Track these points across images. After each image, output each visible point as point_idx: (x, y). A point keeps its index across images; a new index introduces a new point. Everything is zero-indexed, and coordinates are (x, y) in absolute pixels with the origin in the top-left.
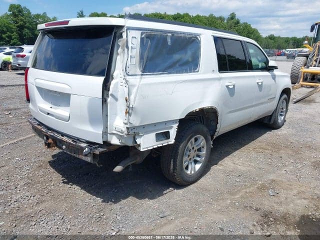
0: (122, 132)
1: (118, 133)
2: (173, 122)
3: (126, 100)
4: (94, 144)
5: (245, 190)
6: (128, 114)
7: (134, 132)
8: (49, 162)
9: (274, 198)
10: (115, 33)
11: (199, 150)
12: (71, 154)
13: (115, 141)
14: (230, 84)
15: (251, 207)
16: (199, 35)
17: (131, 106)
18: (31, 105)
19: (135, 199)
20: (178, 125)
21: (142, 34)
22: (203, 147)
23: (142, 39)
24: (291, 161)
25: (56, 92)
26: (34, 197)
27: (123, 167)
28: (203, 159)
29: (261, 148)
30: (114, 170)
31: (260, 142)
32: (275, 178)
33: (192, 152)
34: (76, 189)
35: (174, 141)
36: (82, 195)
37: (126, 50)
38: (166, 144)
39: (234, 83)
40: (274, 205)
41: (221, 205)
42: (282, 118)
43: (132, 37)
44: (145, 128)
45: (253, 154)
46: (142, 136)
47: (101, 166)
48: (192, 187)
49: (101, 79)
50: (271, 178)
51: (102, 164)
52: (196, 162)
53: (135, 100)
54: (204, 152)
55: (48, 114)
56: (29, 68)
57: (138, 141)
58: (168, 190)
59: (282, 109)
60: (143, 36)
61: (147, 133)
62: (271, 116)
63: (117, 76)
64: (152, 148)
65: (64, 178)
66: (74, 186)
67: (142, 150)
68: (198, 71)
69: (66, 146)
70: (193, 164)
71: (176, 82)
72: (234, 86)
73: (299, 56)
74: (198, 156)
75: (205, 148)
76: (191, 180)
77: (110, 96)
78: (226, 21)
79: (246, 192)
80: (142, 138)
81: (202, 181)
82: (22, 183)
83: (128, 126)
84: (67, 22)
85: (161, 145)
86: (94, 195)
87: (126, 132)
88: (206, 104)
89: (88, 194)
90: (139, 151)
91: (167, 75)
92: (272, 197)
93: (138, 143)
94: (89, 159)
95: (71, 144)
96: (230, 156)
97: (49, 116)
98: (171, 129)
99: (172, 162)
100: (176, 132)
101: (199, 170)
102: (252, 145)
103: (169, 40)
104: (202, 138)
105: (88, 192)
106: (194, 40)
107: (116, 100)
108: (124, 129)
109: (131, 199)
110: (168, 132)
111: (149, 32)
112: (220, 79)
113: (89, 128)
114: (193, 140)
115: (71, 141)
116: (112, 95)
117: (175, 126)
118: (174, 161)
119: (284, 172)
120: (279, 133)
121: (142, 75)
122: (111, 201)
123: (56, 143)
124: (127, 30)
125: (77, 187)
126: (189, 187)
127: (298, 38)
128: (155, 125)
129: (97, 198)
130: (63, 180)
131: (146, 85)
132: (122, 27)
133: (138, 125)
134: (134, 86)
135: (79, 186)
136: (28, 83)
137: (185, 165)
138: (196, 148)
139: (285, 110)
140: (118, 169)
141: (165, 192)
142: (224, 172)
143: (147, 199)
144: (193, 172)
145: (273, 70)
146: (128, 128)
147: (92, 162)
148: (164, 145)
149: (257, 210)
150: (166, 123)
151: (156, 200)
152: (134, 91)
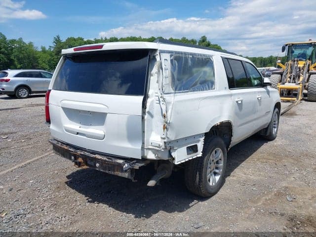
0: (159, 147)
1: (155, 148)
2: (200, 135)
3: (164, 117)
4: (132, 159)
5: (264, 198)
6: (165, 130)
7: (170, 146)
8: (66, 183)
9: (293, 203)
10: (150, 56)
11: (217, 162)
12: (105, 171)
13: (151, 156)
14: (239, 100)
15: (275, 213)
16: (212, 56)
17: (168, 122)
18: (52, 127)
19: (165, 213)
20: (204, 138)
21: (171, 56)
22: (220, 159)
23: (172, 61)
24: (296, 168)
25: (89, 111)
26: (65, 217)
27: (156, 181)
28: (221, 171)
29: (264, 159)
30: (148, 185)
31: (261, 153)
32: (287, 185)
33: (212, 164)
34: (104, 207)
35: (201, 154)
36: (112, 213)
37: (161, 71)
38: (195, 157)
39: (241, 99)
40: (296, 209)
41: (248, 212)
42: (276, 129)
43: (165, 59)
44: (178, 142)
45: (259, 165)
46: (176, 149)
47: (136, 181)
48: (214, 198)
49: (141, 98)
50: (284, 185)
51: (136, 179)
52: (215, 174)
53: (171, 116)
54: (221, 164)
55: (78, 133)
56: (50, 91)
57: (174, 154)
58: (193, 203)
59: (275, 122)
60: (172, 58)
61: (180, 146)
62: (267, 128)
63: (152, 95)
64: (184, 161)
65: (88, 198)
66: (101, 204)
67: (176, 163)
68: (214, 89)
69: (99, 164)
70: (213, 175)
71: (200, 99)
72: (242, 101)
73: (273, 74)
74: (217, 168)
75: (223, 159)
76: (213, 191)
77: (146, 114)
78: (197, 44)
79: (266, 199)
80: (176, 151)
81: (221, 192)
82: (47, 205)
83: (166, 141)
84: (101, 47)
85: (191, 158)
86: (124, 212)
87: (164, 147)
88: (224, 119)
89: (117, 212)
90: (174, 164)
91: (192, 93)
92: (291, 202)
93: (174, 157)
94: (126, 175)
95: (107, 161)
96: (238, 168)
97: (78, 136)
98: (198, 142)
99: (198, 175)
100: (203, 145)
101: (218, 181)
102: (255, 155)
103: (190, 62)
104: (220, 150)
105: (117, 209)
106: (208, 61)
107: (152, 116)
108: (162, 144)
109: (161, 214)
110: (196, 145)
111: (177, 55)
112: (231, 95)
113: (127, 145)
114: (214, 152)
115: (105, 158)
116: (149, 113)
117: (202, 139)
118: (199, 174)
119: (293, 179)
120: (276, 144)
121: (175, 93)
122: (143, 216)
123: (87, 162)
124: (160, 53)
125: (105, 205)
126: (212, 198)
127: (264, 57)
128: (186, 139)
129: (128, 215)
130: (87, 200)
131: (178, 101)
132: (155, 50)
133: (173, 139)
134: (170, 103)
135: (106, 204)
136: (50, 106)
137: (208, 176)
138: (215, 161)
139: (277, 122)
140: (152, 183)
141: (190, 205)
142: (239, 182)
143: (176, 212)
144: (214, 184)
145: (266, 86)
146: (165, 143)
147: (130, 178)
148: (194, 158)
149: (282, 215)
150: (194, 137)
151: (185, 212)
152: (170, 107)
